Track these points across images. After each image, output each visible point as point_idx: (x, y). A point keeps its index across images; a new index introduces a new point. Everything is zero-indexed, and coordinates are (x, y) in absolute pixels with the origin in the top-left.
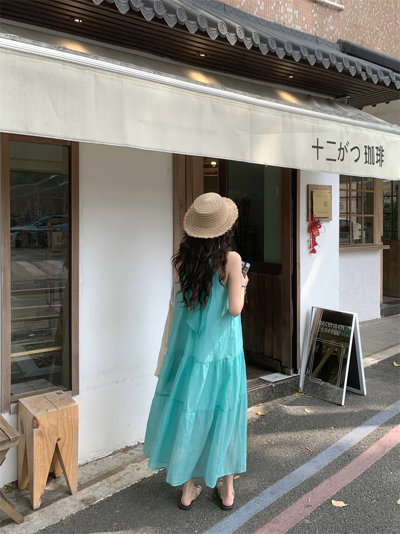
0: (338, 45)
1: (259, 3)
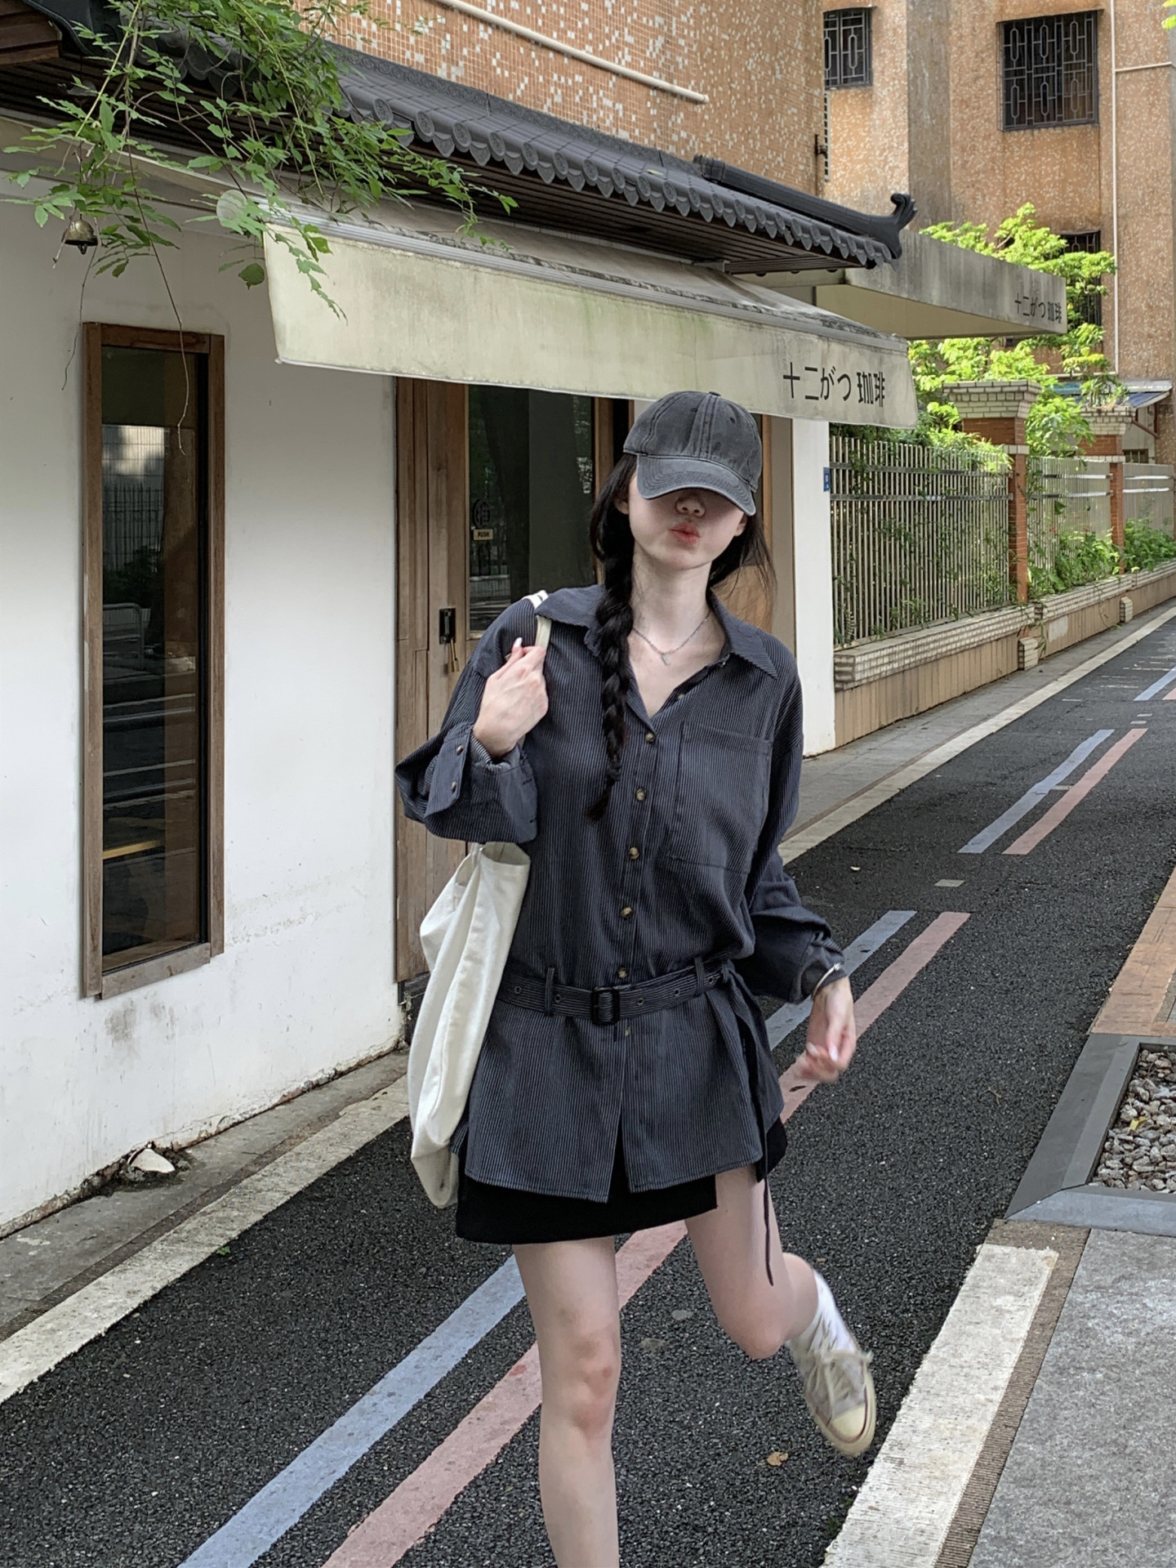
0: (698, 166)
1: (552, 90)
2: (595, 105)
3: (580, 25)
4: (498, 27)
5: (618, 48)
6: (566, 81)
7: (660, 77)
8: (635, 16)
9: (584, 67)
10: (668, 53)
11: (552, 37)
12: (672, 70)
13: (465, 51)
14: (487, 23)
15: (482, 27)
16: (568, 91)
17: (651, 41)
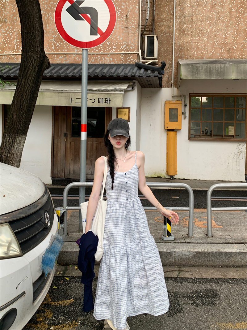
1: (92, 60)
2: (103, 60)
3: (100, 49)
4: (78, 54)
5: (111, 50)
6: (96, 58)
7: (125, 52)
8: (117, 43)
9: (100, 55)
10: (128, 47)
11: (92, 52)
12: (129, 49)
13: (70, 59)
14: (75, 54)
15: (74, 55)
16: (95, 60)
17: (122, 46)
